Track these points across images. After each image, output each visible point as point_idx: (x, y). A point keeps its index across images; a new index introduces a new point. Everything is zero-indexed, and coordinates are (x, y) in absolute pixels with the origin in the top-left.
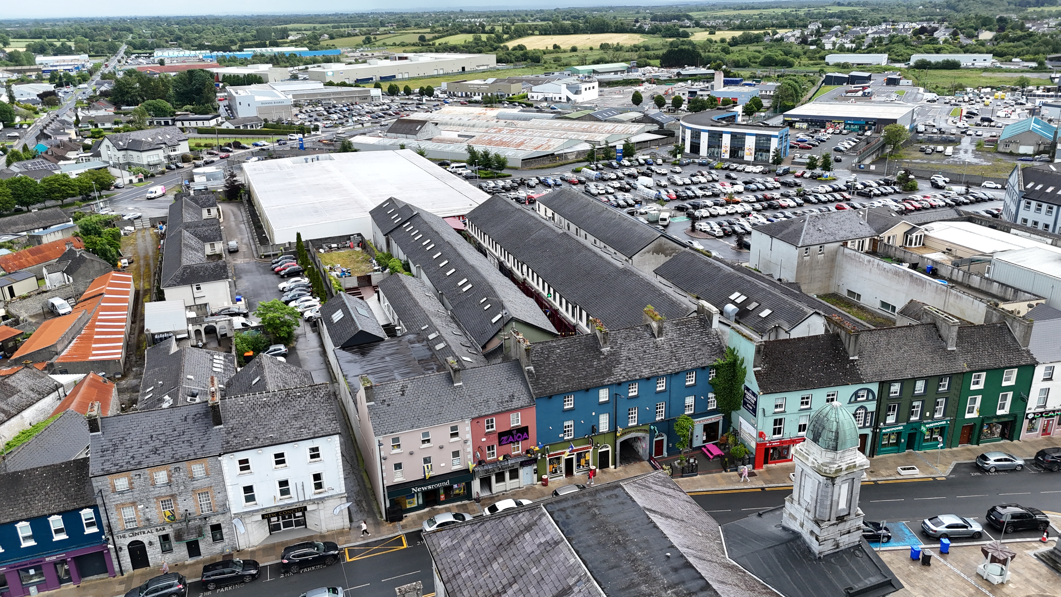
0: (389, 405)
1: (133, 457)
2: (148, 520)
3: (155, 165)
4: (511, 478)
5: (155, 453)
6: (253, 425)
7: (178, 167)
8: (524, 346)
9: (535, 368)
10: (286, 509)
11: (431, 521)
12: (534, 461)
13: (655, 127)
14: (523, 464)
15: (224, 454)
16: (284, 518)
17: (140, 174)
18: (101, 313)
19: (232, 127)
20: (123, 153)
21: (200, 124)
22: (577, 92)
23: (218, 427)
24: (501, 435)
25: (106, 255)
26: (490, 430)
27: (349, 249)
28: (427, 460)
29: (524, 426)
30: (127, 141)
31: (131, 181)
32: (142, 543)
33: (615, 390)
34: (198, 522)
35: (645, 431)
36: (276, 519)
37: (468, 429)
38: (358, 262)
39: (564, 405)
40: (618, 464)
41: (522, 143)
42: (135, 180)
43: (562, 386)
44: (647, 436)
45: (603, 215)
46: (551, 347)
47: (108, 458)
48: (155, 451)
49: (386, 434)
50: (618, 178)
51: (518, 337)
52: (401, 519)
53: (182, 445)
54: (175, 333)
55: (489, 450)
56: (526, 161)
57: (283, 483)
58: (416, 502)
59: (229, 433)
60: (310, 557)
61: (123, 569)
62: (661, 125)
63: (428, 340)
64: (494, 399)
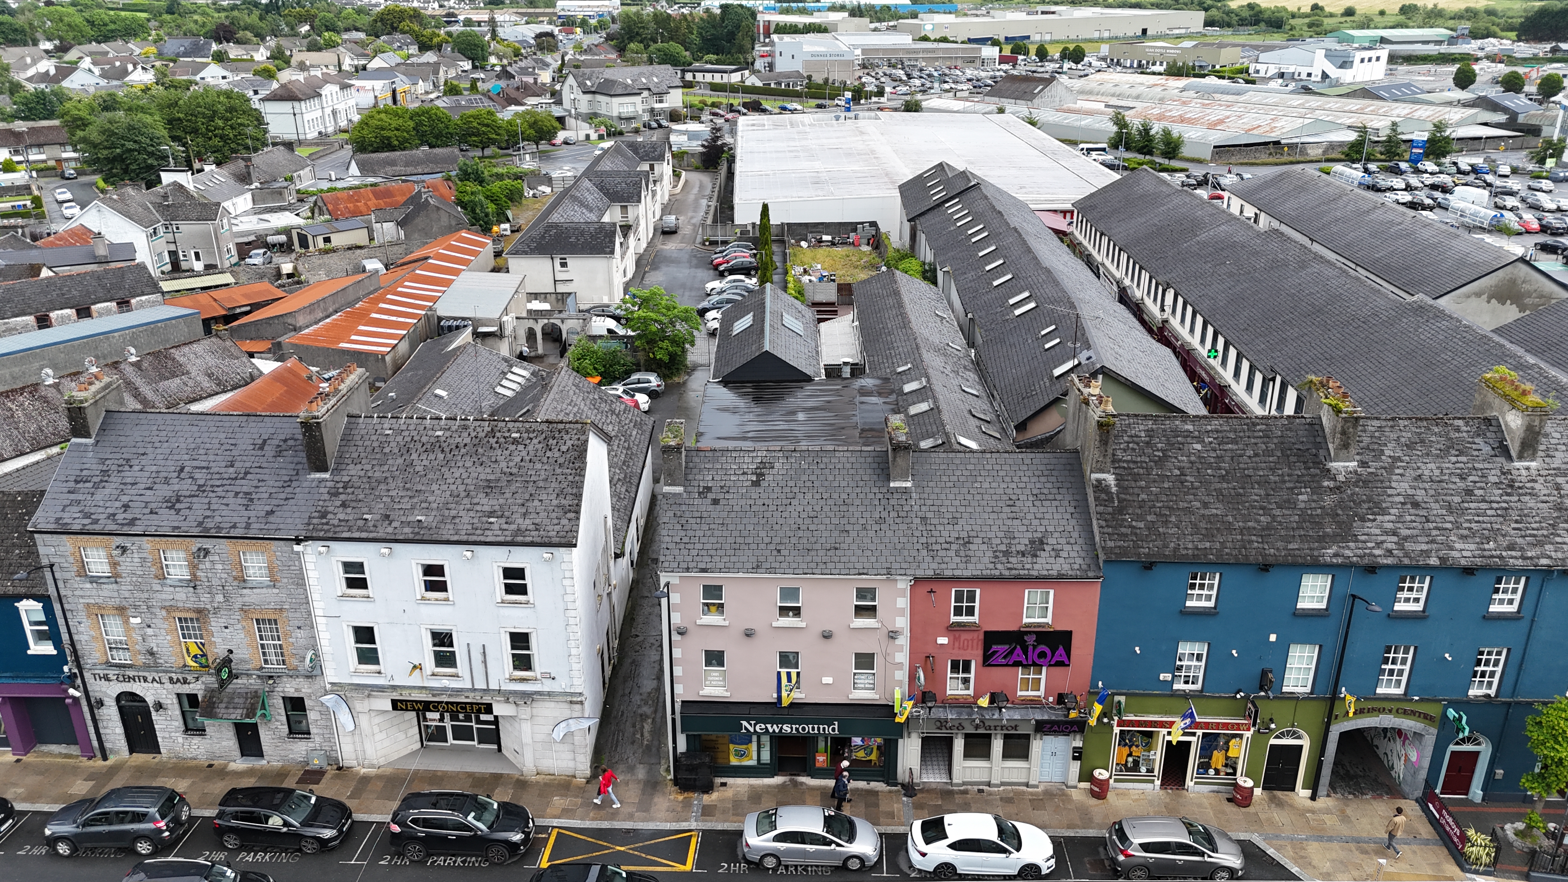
0: (716, 502)
1: (126, 507)
2: (151, 653)
3: (629, 119)
4: (1007, 755)
5: (170, 508)
6: (392, 485)
7: (660, 126)
8: (1095, 414)
9: (1119, 479)
10: (445, 699)
11: (767, 821)
12: (1078, 727)
13: (1501, 118)
14: (1044, 728)
15: (307, 539)
16: (454, 718)
17: (603, 127)
18: (406, 283)
19: (759, 84)
20: (589, 97)
21: (717, 78)
22: (1345, 64)
23: (318, 475)
24: (991, 638)
25: (473, 211)
26: (964, 619)
27: (851, 247)
28: (788, 659)
29: (1060, 627)
30: (598, 81)
31: (588, 137)
32: (145, 701)
33: (1353, 584)
34: (253, 683)
35: (1426, 717)
36: (437, 716)
37: (903, 603)
38: (856, 267)
39: (1187, 597)
40: (1323, 789)
41: (1221, 122)
42: (594, 136)
43: (1189, 544)
44: (1431, 736)
45: (1373, 216)
46: (1176, 432)
47: (80, 497)
48: (173, 503)
49: (688, 570)
50: (1408, 188)
51: (1086, 391)
52: (708, 788)
53: (231, 501)
54: (476, 322)
55: (955, 667)
56: (1222, 151)
57: (442, 639)
58: (755, 757)
59: (334, 494)
60: (453, 834)
61: (107, 745)
62: (1513, 116)
63: (901, 393)
64: (987, 541)
